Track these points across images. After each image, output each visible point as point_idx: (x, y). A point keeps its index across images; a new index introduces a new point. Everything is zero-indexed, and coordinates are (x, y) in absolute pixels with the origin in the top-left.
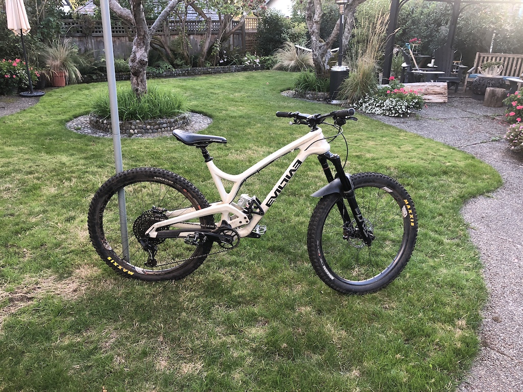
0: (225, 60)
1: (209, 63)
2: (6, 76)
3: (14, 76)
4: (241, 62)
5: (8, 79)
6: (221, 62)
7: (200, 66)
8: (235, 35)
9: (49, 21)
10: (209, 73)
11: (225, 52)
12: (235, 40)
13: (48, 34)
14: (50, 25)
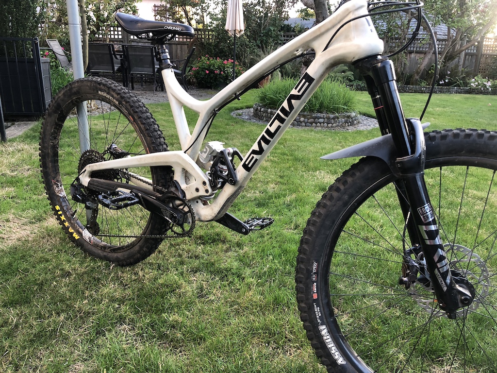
0: (447, 81)
1: (425, 83)
2: (215, 72)
3: (222, 73)
4: (466, 84)
5: (217, 75)
6: (441, 83)
7: (412, 85)
8: (467, 57)
9: (270, 30)
10: (422, 93)
11: (449, 73)
12: (466, 62)
13: (267, 42)
14: (270, 33)
